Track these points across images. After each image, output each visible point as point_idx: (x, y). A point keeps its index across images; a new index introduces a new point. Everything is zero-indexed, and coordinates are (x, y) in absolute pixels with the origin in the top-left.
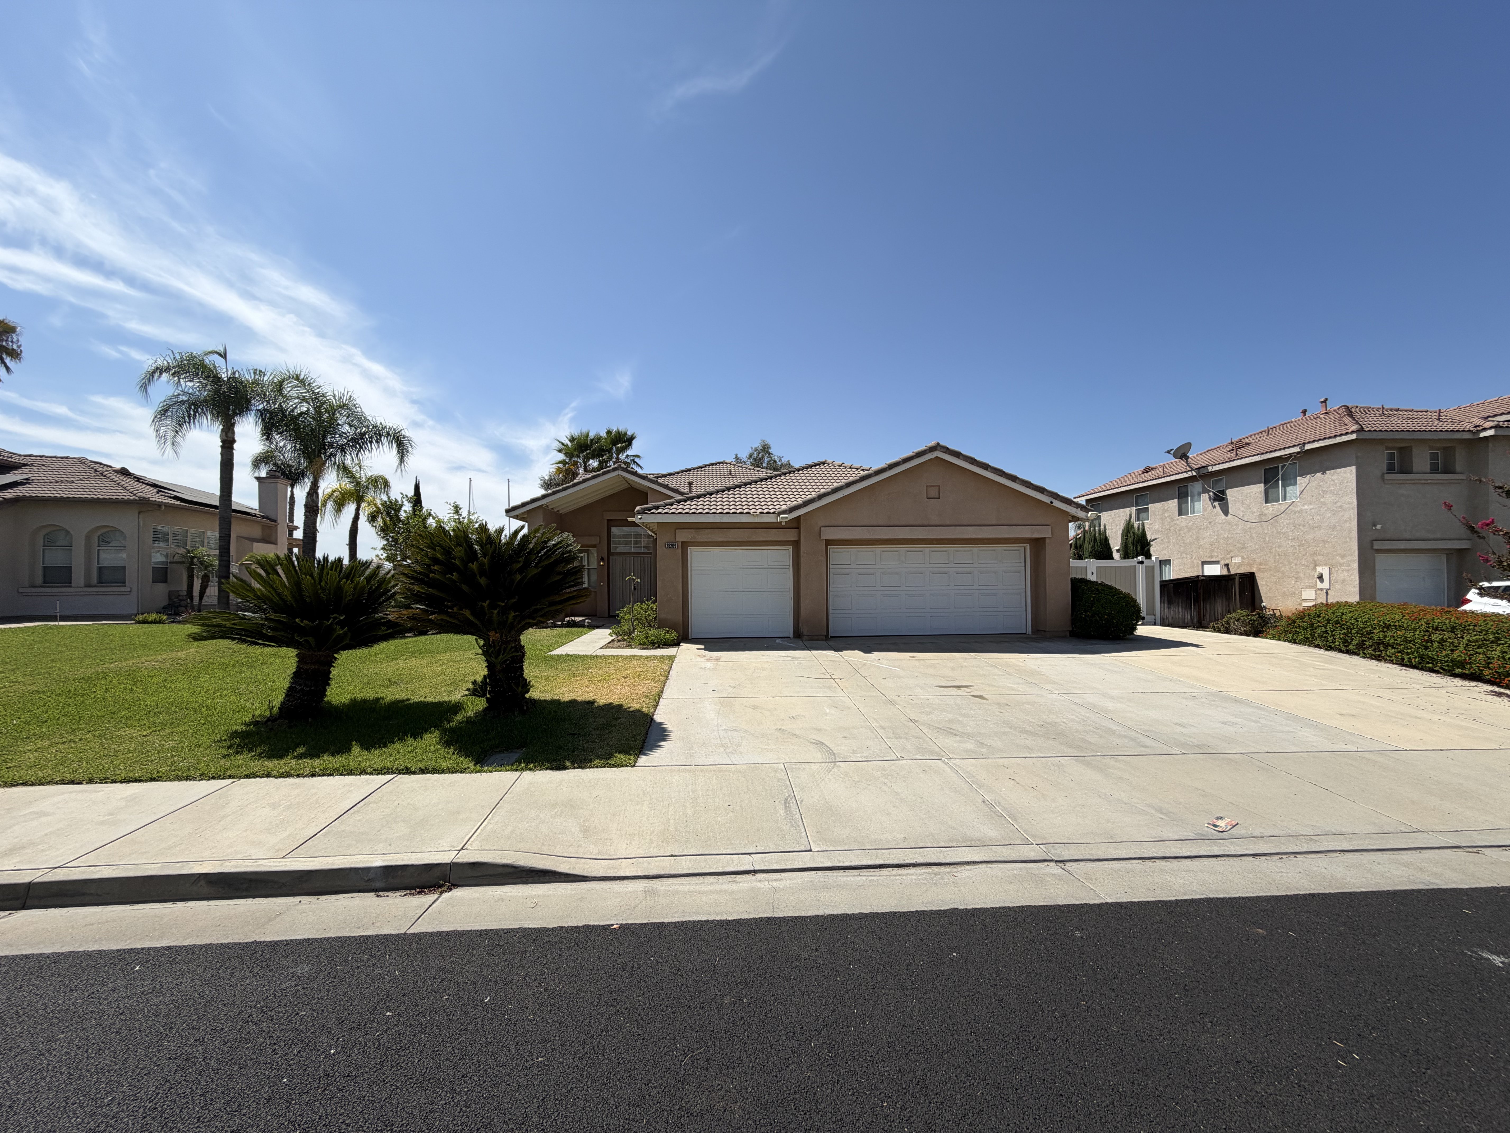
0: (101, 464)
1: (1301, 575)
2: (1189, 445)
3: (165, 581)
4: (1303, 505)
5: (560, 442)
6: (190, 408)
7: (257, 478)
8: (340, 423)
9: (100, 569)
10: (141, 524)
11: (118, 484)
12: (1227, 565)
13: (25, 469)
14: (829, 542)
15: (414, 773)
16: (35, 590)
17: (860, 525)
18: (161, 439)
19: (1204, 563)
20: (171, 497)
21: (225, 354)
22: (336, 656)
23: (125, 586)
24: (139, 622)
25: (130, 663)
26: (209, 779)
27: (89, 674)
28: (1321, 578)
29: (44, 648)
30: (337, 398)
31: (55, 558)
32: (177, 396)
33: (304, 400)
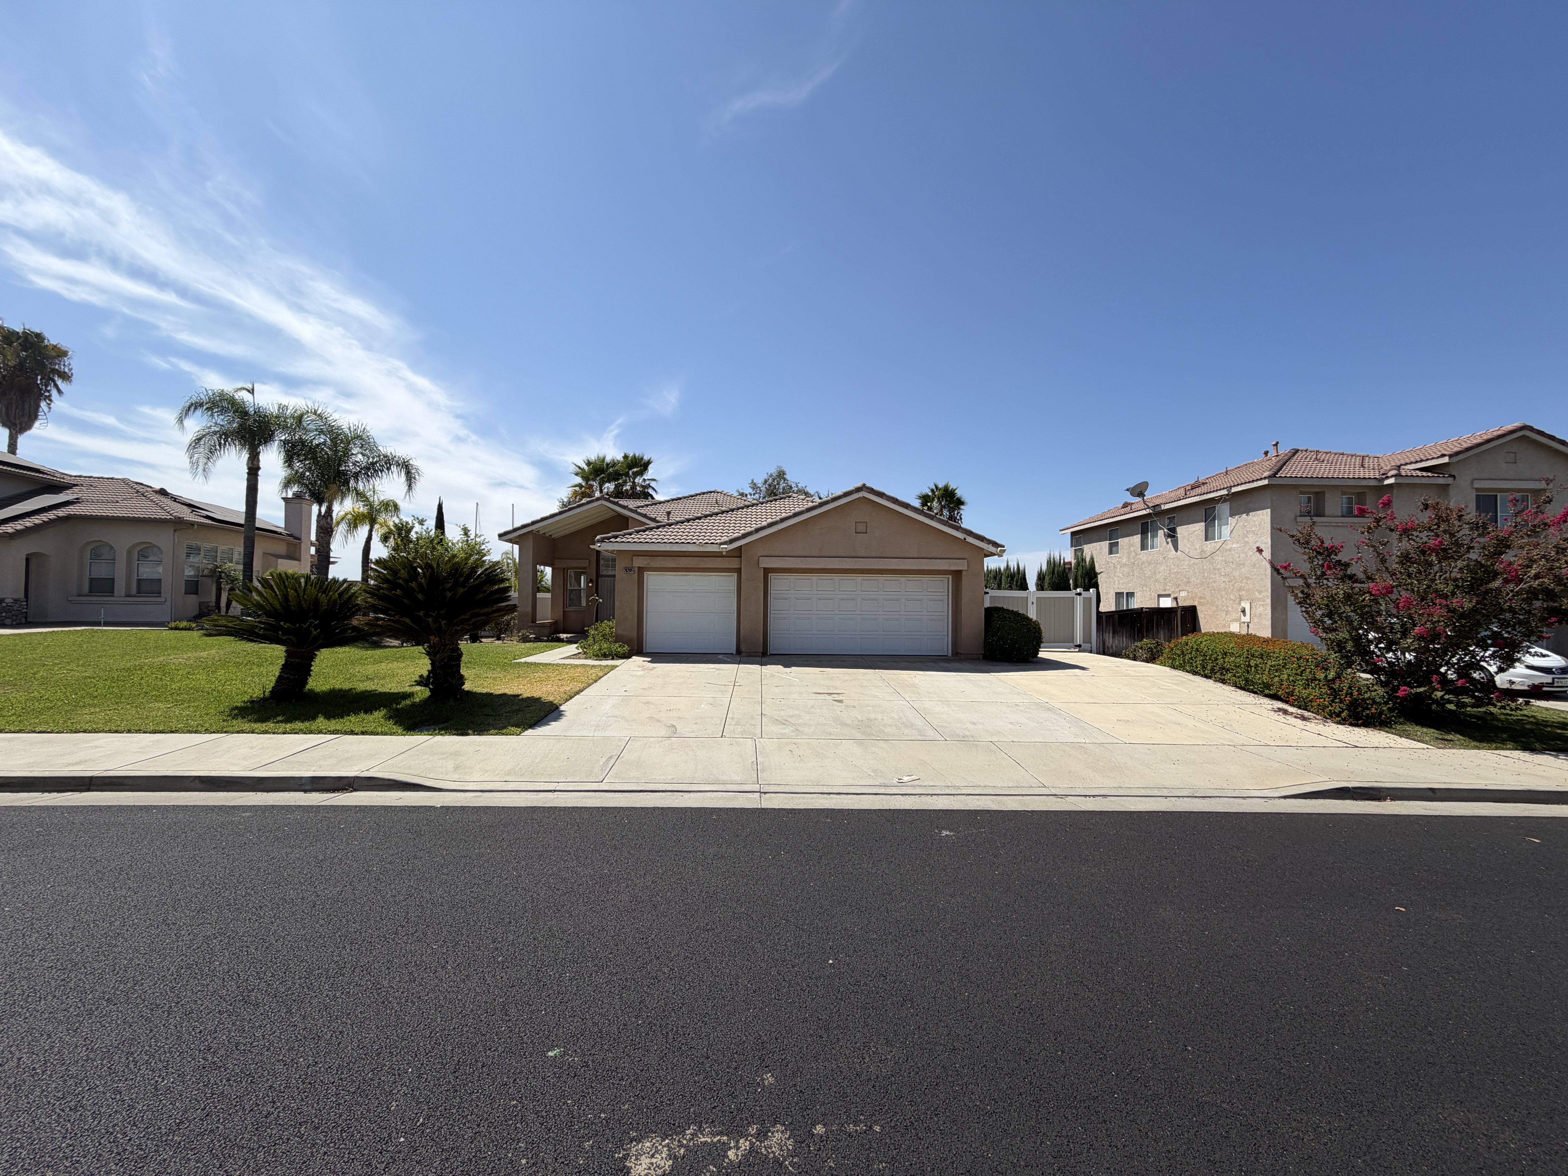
0: (142, 484)
1: (1230, 609)
2: (1145, 485)
3: (196, 593)
4: (1232, 544)
5: (577, 466)
6: (221, 437)
7: (283, 498)
8: (354, 452)
9: (139, 581)
10: (176, 541)
11: (157, 504)
12: (1176, 599)
13: (75, 489)
14: (767, 571)
15: (357, 734)
16: (81, 598)
17: (794, 555)
18: (194, 464)
19: (1159, 596)
20: (203, 517)
21: (253, 390)
22: (316, 652)
23: (160, 596)
24: (171, 629)
25: (161, 659)
26: (211, 733)
27: (128, 665)
28: (1244, 611)
29: (92, 647)
30: (352, 430)
31: (101, 571)
32: (210, 427)
33: (322, 432)
